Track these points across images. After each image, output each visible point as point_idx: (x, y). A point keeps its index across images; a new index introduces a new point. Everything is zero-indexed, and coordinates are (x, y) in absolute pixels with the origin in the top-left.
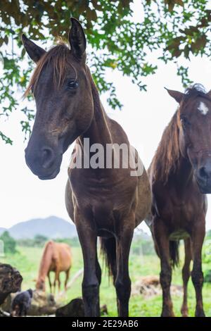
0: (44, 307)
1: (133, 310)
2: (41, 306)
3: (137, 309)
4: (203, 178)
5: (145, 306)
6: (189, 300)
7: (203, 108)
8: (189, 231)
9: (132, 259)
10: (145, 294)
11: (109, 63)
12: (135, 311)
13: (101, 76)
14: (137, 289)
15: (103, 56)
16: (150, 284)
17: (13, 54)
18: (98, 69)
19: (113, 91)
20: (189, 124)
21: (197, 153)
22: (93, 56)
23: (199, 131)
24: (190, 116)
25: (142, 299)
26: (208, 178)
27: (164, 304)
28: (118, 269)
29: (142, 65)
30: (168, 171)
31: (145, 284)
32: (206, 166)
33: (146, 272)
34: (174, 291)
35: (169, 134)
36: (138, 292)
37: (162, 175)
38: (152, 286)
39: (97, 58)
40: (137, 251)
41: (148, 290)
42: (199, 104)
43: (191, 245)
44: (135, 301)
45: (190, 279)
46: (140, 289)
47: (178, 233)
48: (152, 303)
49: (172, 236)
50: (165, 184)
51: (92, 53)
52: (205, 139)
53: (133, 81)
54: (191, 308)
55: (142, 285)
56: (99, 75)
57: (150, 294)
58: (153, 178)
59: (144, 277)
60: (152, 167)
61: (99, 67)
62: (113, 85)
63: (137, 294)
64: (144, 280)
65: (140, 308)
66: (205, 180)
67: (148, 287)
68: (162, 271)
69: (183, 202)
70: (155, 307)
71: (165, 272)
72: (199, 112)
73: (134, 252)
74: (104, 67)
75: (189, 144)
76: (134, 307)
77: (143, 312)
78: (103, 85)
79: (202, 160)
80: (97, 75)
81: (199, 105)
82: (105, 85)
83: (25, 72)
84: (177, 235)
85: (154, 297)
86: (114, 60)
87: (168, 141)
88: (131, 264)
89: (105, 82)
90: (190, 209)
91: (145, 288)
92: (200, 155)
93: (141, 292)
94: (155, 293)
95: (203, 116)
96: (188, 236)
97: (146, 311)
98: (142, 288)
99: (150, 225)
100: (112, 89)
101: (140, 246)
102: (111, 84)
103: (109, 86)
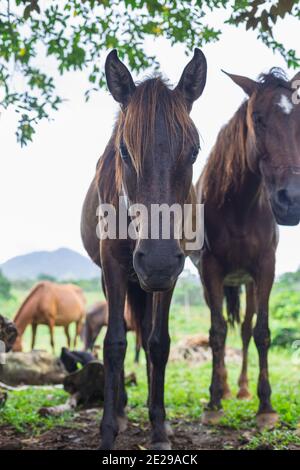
0: (49, 373)
1: (172, 380)
2: (44, 372)
3: (177, 379)
4: (281, 204)
5: (189, 375)
6: (250, 369)
7: (285, 104)
8: (253, 273)
9: (174, 310)
10: (191, 359)
11: (150, 28)
12: (175, 382)
13: (139, 47)
14: (180, 352)
15: (140, 18)
16: (198, 345)
17: (10, 14)
18: (133, 37)
19: (157, 68)
20: (265, 126)
21: (276, 168)
22: (127, 17)
23: (279, 137)
24: (268, 114)
25: (187, 365)
26: (290, 204)
27: (214, 372)
28: (153, 322)
29: (198, 31)
30: (225, 188)
31: (191, 346)
32: (288, 189)
33: (193, 329)
34: (231, 355)
35: (229, 136)
36: (181, 357)
37: (216, 193)
38: (201, 349)
39: (132, 22)
40: (181, 300)
41: (194, 355)
42: (280, 98)
43: (255, 292)
44: (176, 368)
45: (252, 339)
46: (183, 352)
47: (236, 275)
48: (199, 372)
49: (227, 280)
50: (219, 207)
51: (125, 14)
52: (287, 150)
53: (187, 53)
54: (252, 380)
55: (187, 347)
56: (135, 45)
57: (198, 360)
58: (203, 196)
59: (190, 337)
60: (202, 180)
61: (135, 34)
62: (156, 60)
63: (179, 360)
64: (189, 341)
65: (182, 379)
66: (286, 207)
67: (195, 350)
68: (213, 327)
69: (245, 233)
70: (204, 377)
71: (216, 328)
72: (280, 110)
73: (177, 301)
74: (143, 34)
75: (264, 154)
76: (173, 376)
77: (186, 383)
78: (141, 59)
79: (283, 179)
80: (131, 45)
81: (279, 100)
82: (145, 59)
83: (27, 42)
84: (235, 277)
85: (202, 364)
86: (157, 23)
87: (228, 147)
88: (173, 318)
89: (144, 55)
90: (254, 241)
91: (191, 351)
92: (280, 172)
93: (185, 357)
94: (205, 359)
95: (285, 115)
96: (251, 279)
97: (190, 381)
98: (187, 351)
99: (197, 263)
100: (155, 65)
101: (186, 294)
102: (153, 58)
103: (150, 61)
